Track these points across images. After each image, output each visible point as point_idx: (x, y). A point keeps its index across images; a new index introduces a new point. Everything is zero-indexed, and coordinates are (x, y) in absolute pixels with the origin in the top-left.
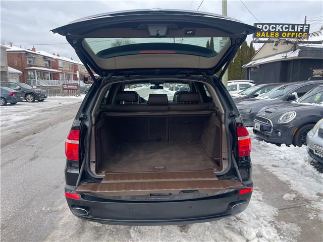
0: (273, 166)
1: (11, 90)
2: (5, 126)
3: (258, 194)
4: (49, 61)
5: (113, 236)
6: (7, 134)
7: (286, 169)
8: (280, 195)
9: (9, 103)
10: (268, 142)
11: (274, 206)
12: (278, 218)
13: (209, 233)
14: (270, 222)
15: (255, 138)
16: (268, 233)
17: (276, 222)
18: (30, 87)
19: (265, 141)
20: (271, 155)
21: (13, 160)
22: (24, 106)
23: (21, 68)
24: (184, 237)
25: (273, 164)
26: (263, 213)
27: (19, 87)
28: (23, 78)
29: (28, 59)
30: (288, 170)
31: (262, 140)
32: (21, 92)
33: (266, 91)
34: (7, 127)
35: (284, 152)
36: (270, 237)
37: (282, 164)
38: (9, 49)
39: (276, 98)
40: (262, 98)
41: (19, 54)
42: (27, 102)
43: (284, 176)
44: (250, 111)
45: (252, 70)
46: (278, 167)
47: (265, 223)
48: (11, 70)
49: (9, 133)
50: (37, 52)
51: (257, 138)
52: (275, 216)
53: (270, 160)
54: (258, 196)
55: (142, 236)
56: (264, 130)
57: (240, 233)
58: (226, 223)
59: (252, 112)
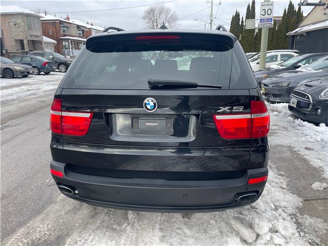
0: (307, 148)
1: (45, 60)
2: (34, 95)
3: (282, 181)
4: (83, 31)
5: (109, 216)
6: (34, 102)
7: (321, 153)
8: (308, 183)
9: (43, 73)
10: (304, 121)
11: (299, 195)
12: (301, 211)
13: (214, 221)
14: (290, 215)
15: (290, 116)
16: (286, 228)
17: (298, 215)
18: (63, 57)
19: (301, 119)
20: (307, 135)
21: (32, 129)
22: (56, 76)
23: (56, 38)
24: (185, 224)
25: (306, 146)
26: (283, 204)
27: (52, 57)
28: (58, 48)
29: (62, 28)
30: (324, 155)
31: (298, 118)
32: (54, 62)
33: (311, 62)
34: (35, 96)
35: (322, 132)
36: (287, 234)
37: (317, 147)
38: (43, 17)
39: (321, 70)
40: (304, 70)
41: (54, 23)
42: (60, 72)
43: (317, 160)
44: (288, 85)
45: (298, 38)
46: (313, 150)
47: (284, 215)
48: (46, 39)
49: (36, 102)
50: (71, 21)
51: (293, 115)
52: (298, 208)
53: (304, 141)
54: (282, 182)
55: (140, 219)
56: (301, 107)
57: (251, 226)
58: (237, 211)
59: (289, 86)
